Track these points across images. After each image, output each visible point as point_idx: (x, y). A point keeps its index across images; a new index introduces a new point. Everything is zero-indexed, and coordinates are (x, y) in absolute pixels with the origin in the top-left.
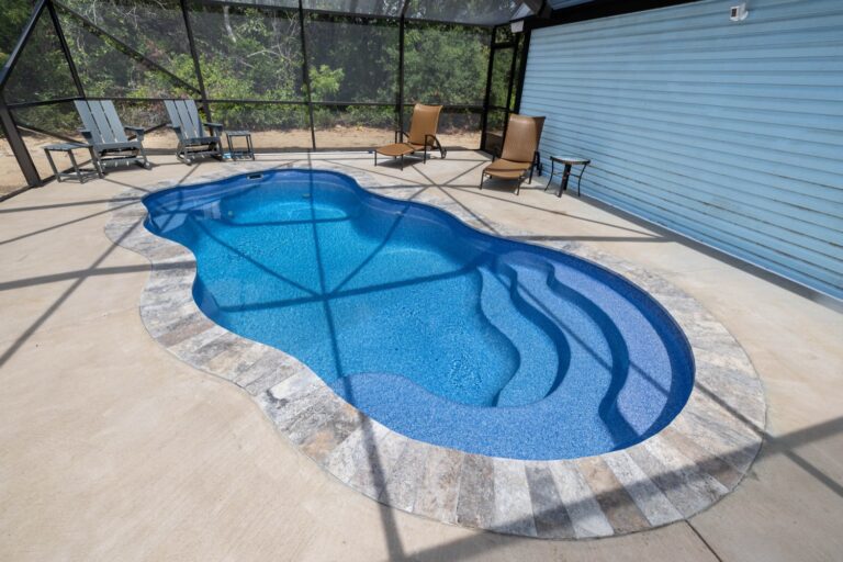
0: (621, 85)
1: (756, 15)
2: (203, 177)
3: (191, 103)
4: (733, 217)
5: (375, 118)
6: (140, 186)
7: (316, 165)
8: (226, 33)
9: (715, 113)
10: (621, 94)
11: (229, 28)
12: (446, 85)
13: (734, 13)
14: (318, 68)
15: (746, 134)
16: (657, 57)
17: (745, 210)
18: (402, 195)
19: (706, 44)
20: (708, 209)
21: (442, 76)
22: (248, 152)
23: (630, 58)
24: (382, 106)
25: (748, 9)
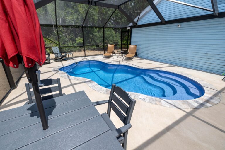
0: (156, 38)
1: (182, 26)
2: (67, 64)
3: (57, 48)
4: (186, 60)
5: (92, 48)
6: (55, 67)
7: (90, 59)
8: (53, 31)
9: (178, 42)
10: (156, 40)
11: (54, 30)
12: (108, 40)
13: (178, 26)
14: (78, 38)
15: (185, 46)
16: (163, 33)
17: (188, 59)
18: (117, 63)
19: (173, 31)
20: (180, 60)
21: (107, 38)
22: (71, 58)
23: (157, 33)
24: (92, 46)
25: (180, 25)
